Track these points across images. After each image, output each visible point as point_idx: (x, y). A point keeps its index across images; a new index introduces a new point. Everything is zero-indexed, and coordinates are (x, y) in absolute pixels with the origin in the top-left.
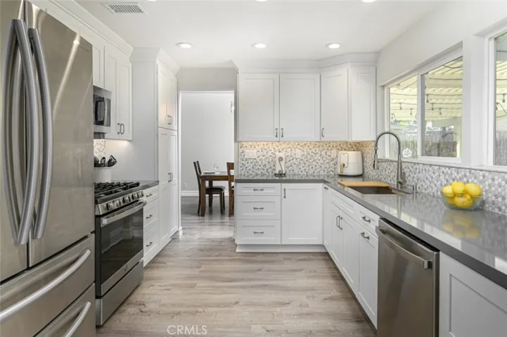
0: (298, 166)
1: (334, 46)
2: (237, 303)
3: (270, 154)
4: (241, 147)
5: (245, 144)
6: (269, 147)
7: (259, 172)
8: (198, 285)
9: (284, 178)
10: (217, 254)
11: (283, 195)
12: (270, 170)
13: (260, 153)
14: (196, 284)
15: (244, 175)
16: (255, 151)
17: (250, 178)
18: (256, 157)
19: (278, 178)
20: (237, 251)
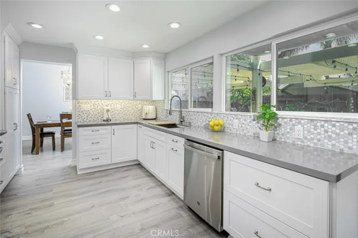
0: (118, 114)
1: (145, 46)
2: (93, 207)
3: (99, 107)
4: (78, 103)
5: (81, 101)
6: (98, 103)
7: (92, 119)
8: (55, 203)
9: (110, 123)
10: (63, 178)
11: (113, 133)
12: (99, 118)
13: (92, 107)
14: (54, 203)
15: (80, 122)
16: (89, 105)
17: (85, 123)
18: (89, 109)
19: (106, 123)
20: (78, 173)
